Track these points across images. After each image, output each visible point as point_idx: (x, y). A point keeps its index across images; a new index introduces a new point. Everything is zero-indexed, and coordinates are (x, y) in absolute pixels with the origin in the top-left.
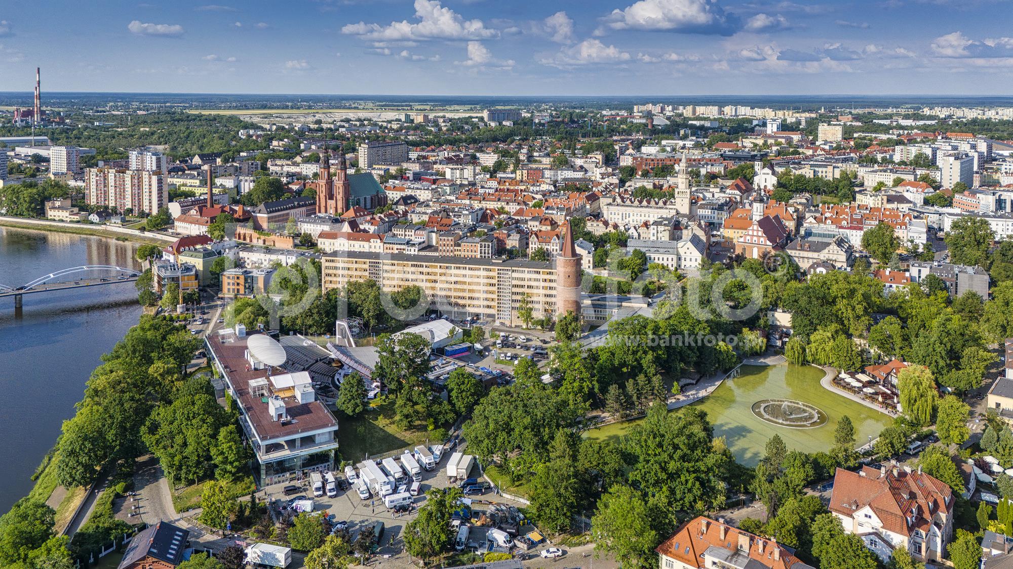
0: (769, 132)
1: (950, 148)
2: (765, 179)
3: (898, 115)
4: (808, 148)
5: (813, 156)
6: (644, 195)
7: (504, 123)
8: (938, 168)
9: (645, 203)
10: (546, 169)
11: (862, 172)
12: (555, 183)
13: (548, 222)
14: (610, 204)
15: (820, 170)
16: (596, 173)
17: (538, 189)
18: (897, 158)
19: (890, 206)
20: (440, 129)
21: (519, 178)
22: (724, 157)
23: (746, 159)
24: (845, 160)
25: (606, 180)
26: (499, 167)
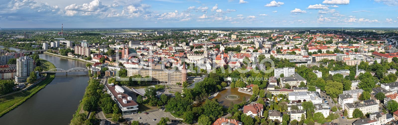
0: (221, 37)
1: (256, 40)
2: (222, 48)
3: (246, 32)
4: (230, 40)
5: (231, 42)
6: (197, 53)
7: (161, 35)
8: (255, 44)
9: (197, 55)
10: (173, 47)
11: (241, 45)
12: (176, 50)
13: (176, 60)
14: (189, 55)
15: (233, 45)
16: (185, 48)
17: (172, 52)
18: (247, 42)
19: (247, 53)
20: (146, 37)
21: (167, 49)
22: (213, 43)
23: (218, 43)
24: (237, 43)
25: (188, 49)
26: (162, 46)
